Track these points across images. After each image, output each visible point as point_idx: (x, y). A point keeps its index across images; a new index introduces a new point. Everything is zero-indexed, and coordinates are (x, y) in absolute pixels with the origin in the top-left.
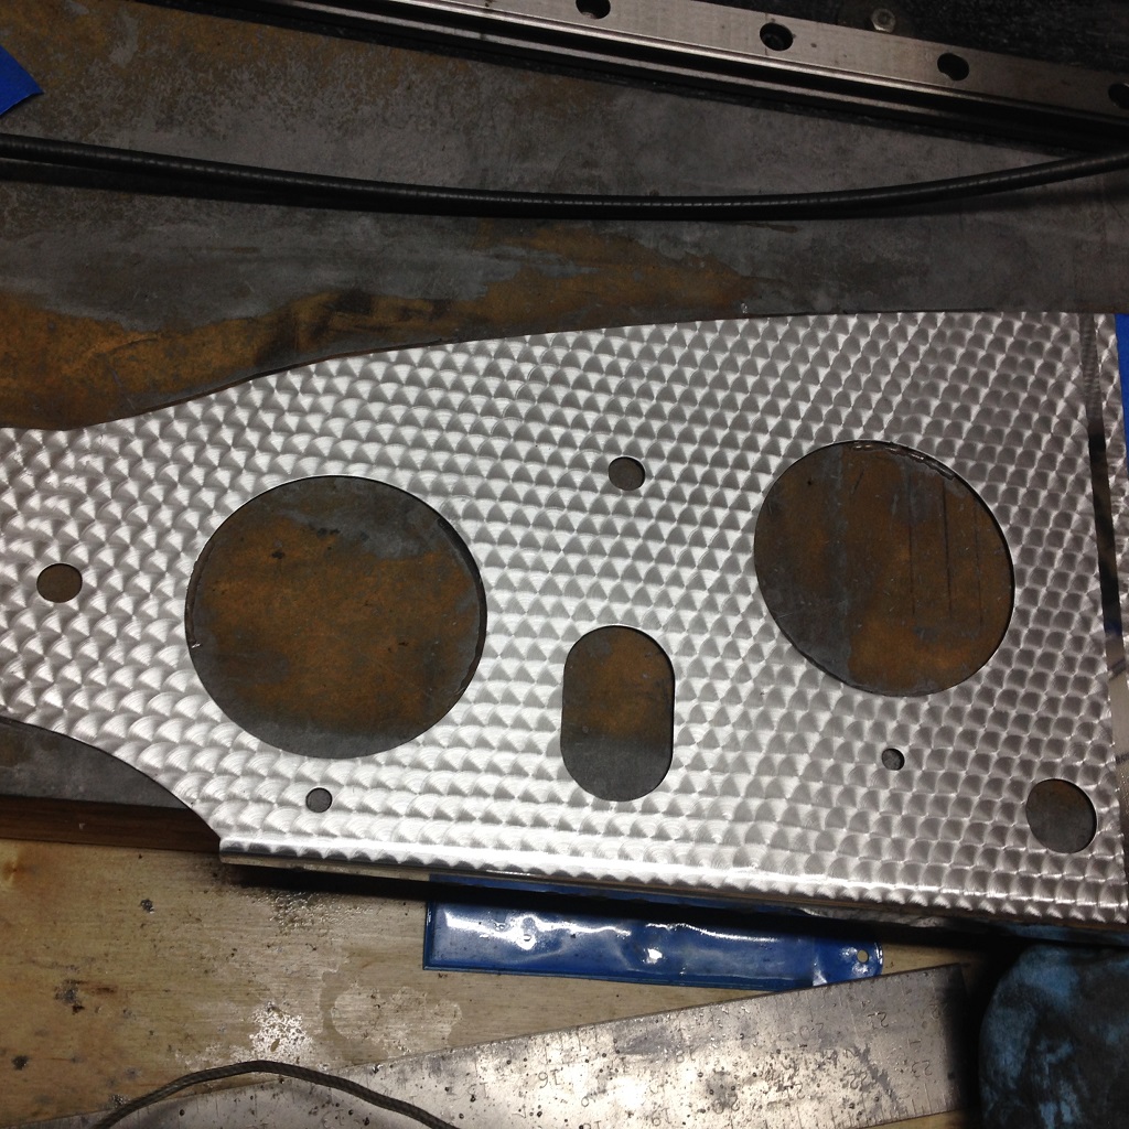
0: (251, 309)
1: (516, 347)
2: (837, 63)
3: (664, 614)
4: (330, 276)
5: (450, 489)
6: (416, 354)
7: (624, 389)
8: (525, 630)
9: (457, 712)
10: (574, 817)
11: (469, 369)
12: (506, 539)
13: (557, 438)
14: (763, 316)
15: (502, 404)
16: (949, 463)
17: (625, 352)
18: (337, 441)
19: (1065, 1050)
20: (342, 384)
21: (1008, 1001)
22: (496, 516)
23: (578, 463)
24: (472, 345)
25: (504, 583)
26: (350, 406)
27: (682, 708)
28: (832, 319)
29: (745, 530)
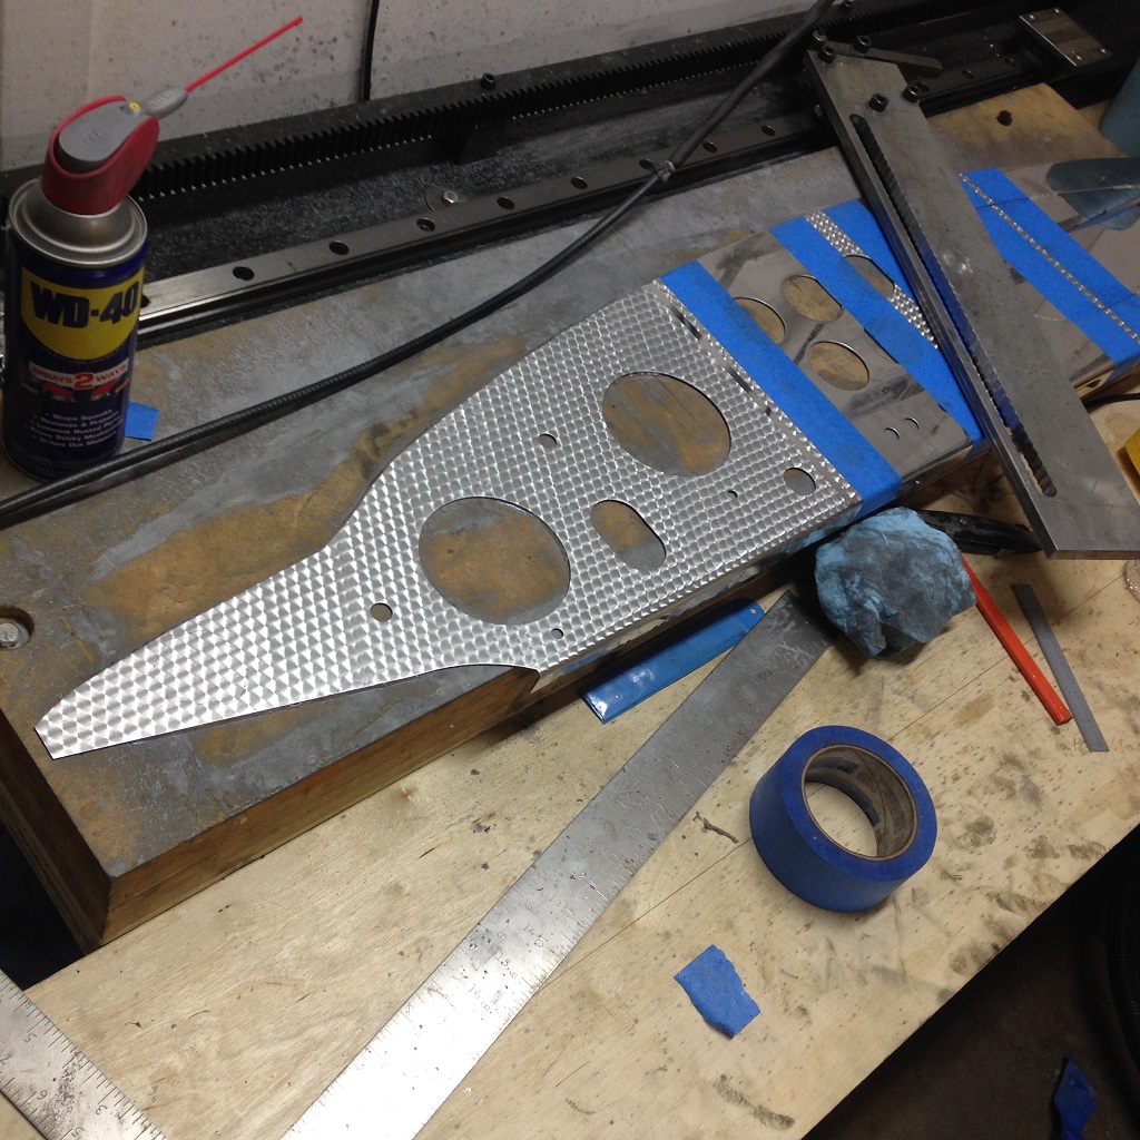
1: (461, 411)
3: (611, 484)
4: (358, 425)
5: (490, 482)
6: (427, 436)
7: (517, 405)
8: (569, 521)
9: (574, 565)
11: (453, 430)
12: (530, 491)
15: (478, 437)
17: (503, 390)
18: (432, 488)
19: (857, 578)
20: (411, 464)
21: (824, 579)
22: (517, 485)
24: (444, 420)
25: (545, 508)
26: (423, 471)
27: (649, 516)
28: (571, 330)
29: (610, 435)
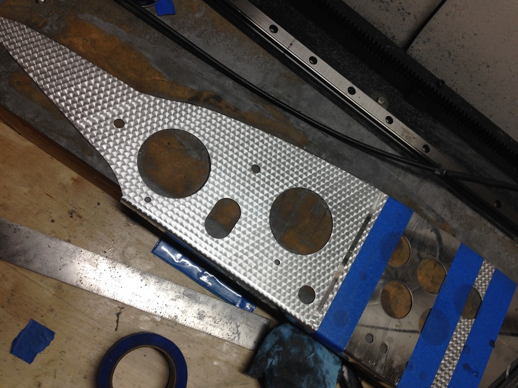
0: (194, 87)
1: (247, 127)
2: (362, 104)
3: (245, 203)
5: (215, 150)
6: (224, 117)
7: (266, 150)
8: (213, 189)
9: (188, 198)
10: (200, 234)
11: (234, 127)
12: (220, 168)
13: (245, 153)
14: (308, 152)
15: (237, 138)
16: (330, 207)
17: (271, 142)
18: (196, 126)
19: (281, 349)
20: (204, 115)
21: (275, 333)
22: (221, 162)
23: (246, 161)
24: (238, 122)
25: (214, 177)
26: (203, 120)
27: (237, 225)
28: (323, 161)
29: (275, 196)
